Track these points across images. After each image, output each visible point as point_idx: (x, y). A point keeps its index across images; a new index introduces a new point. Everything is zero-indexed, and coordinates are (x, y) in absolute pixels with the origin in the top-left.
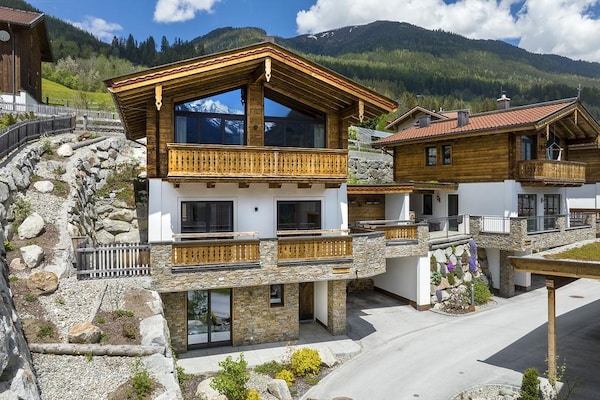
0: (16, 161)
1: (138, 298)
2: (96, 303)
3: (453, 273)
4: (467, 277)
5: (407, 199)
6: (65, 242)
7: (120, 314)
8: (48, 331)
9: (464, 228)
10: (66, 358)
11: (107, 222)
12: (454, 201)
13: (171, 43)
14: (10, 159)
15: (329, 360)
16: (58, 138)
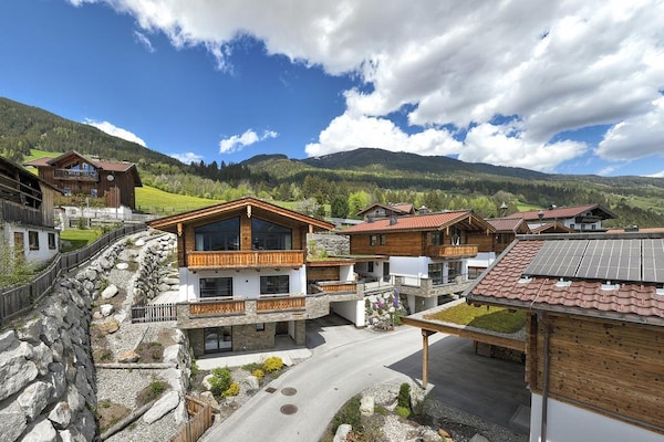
0: (105, 255)
1: (166, 334)
2: (140, 338)
3: (381, 308)
4: (392, 309)
5: (352, 268)
6: (130, 300)
7: (153, 344)
8: (108, 356)
9: (392, 281)
10: (116, 371)
11: (166, 279)
12: (386, 266)
13: (227, 164)
14: (101, 254)
15: (289, 363)
16: (137, 235)
